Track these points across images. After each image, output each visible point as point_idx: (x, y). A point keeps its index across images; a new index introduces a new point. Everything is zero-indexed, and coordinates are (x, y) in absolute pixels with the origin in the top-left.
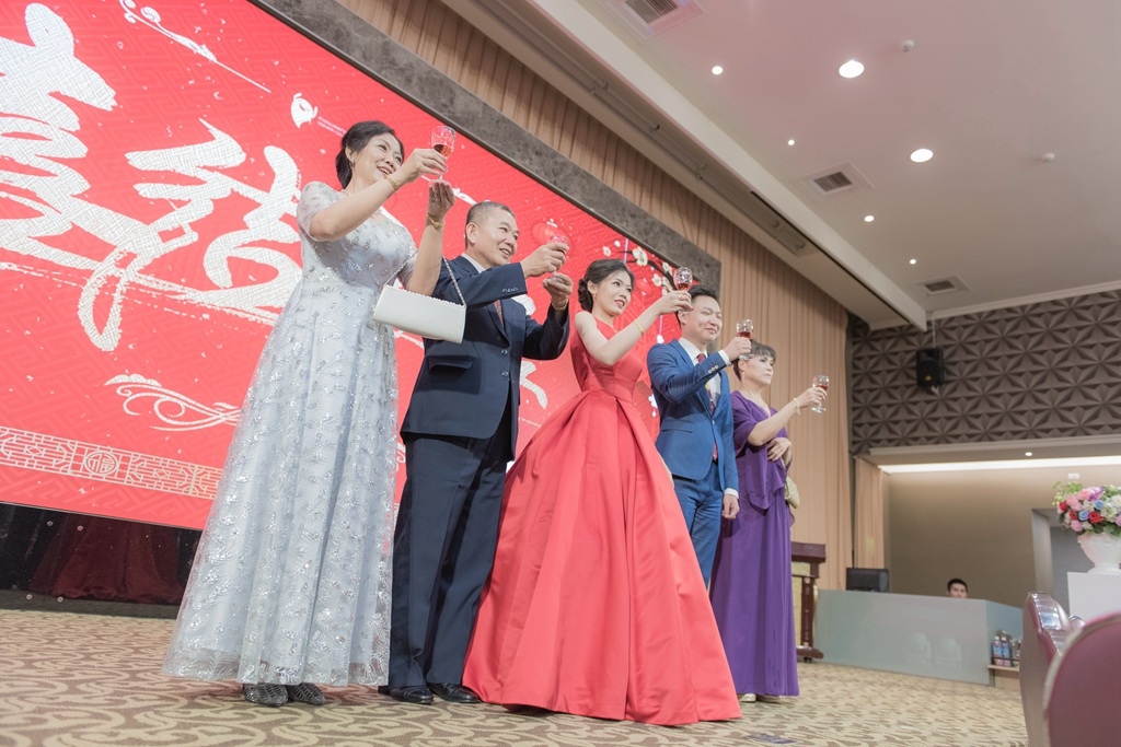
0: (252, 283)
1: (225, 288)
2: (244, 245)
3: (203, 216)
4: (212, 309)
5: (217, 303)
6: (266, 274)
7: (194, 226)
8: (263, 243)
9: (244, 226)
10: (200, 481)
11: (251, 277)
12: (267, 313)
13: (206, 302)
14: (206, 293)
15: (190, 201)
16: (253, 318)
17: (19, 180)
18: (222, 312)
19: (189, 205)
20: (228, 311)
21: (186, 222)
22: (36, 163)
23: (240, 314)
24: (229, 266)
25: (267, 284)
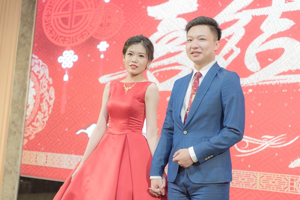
0: (270, 62)
1: (257, 71)
2: (263, 43)
3: (241, 38)
4: (253, 86)
5: (254, 82)
6: (277, 53)
7: (237, 46)
8: (273, 37)
9: (261, 32)
10: (262, 181)
11: (270, 59)
12: (282, 77)
13: (249, 83)
14: (248, 78)
15: (234, 33)
16: (275, 83)
17: (172, 60)
18: (258, 86)
19: (234, 36)
20: (260, 84)
21: (234, 45)
22: (177, 49)
23: (267, 83)
24: (257, 58)
25: (279, 60)
